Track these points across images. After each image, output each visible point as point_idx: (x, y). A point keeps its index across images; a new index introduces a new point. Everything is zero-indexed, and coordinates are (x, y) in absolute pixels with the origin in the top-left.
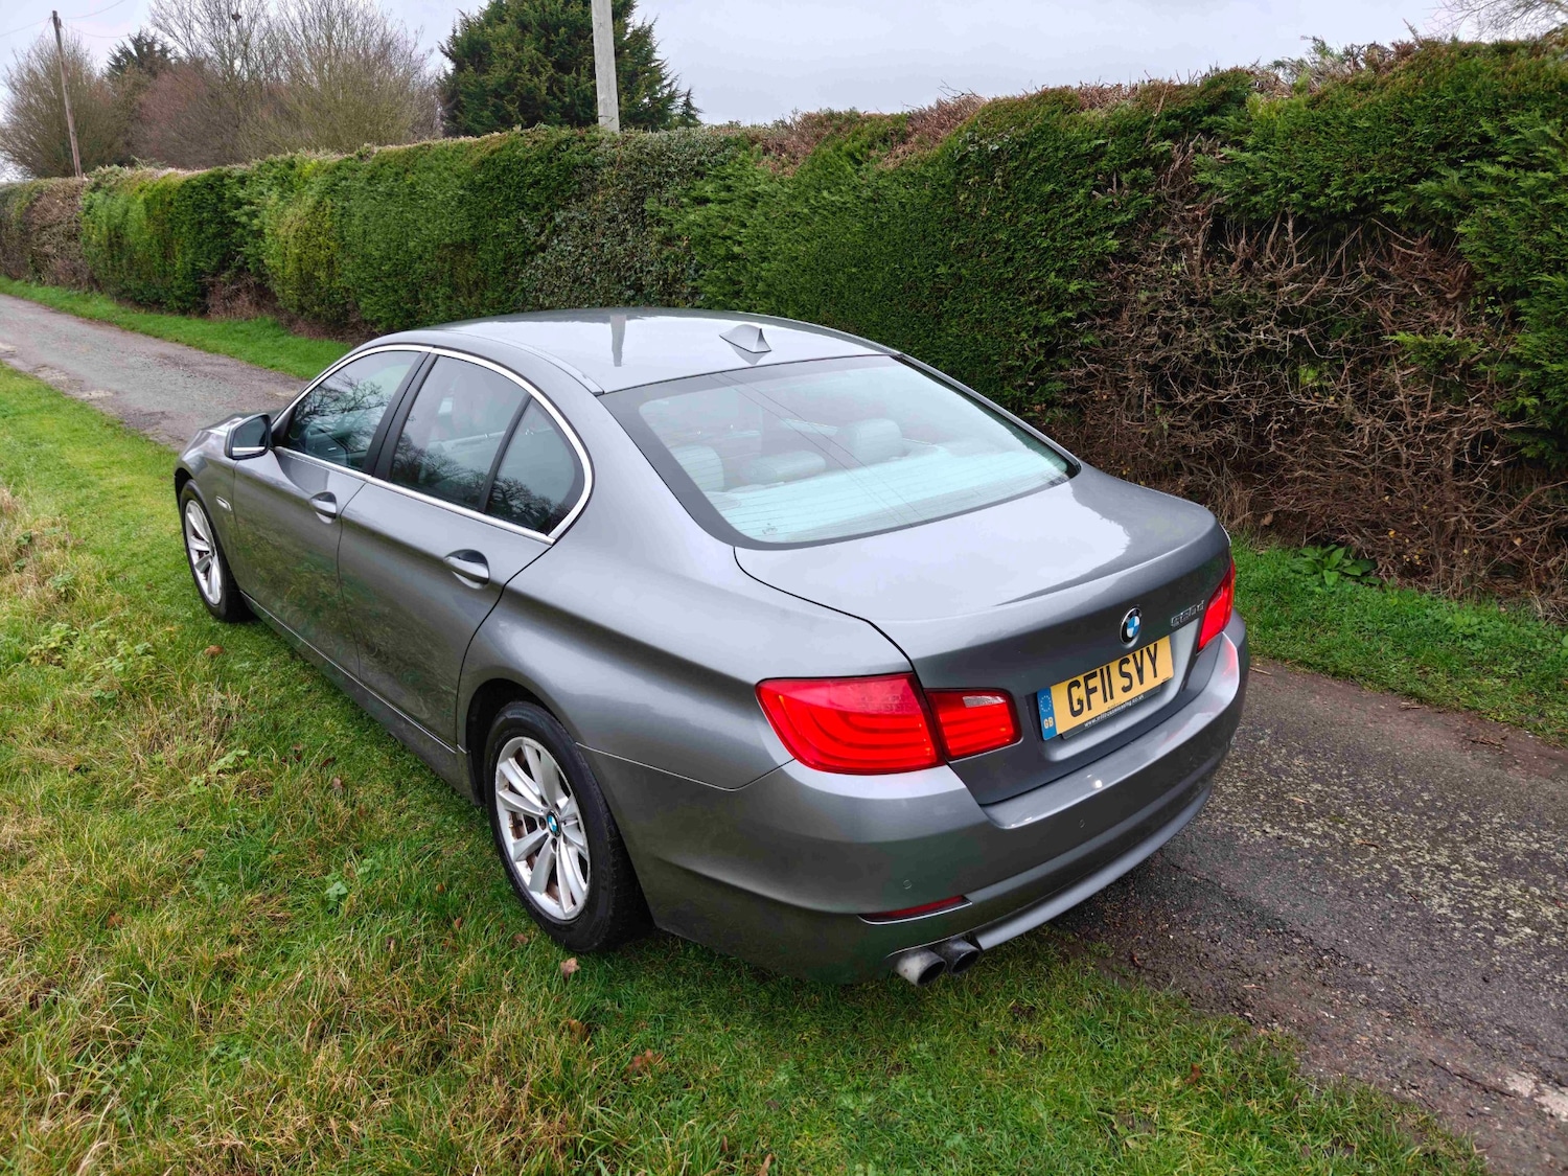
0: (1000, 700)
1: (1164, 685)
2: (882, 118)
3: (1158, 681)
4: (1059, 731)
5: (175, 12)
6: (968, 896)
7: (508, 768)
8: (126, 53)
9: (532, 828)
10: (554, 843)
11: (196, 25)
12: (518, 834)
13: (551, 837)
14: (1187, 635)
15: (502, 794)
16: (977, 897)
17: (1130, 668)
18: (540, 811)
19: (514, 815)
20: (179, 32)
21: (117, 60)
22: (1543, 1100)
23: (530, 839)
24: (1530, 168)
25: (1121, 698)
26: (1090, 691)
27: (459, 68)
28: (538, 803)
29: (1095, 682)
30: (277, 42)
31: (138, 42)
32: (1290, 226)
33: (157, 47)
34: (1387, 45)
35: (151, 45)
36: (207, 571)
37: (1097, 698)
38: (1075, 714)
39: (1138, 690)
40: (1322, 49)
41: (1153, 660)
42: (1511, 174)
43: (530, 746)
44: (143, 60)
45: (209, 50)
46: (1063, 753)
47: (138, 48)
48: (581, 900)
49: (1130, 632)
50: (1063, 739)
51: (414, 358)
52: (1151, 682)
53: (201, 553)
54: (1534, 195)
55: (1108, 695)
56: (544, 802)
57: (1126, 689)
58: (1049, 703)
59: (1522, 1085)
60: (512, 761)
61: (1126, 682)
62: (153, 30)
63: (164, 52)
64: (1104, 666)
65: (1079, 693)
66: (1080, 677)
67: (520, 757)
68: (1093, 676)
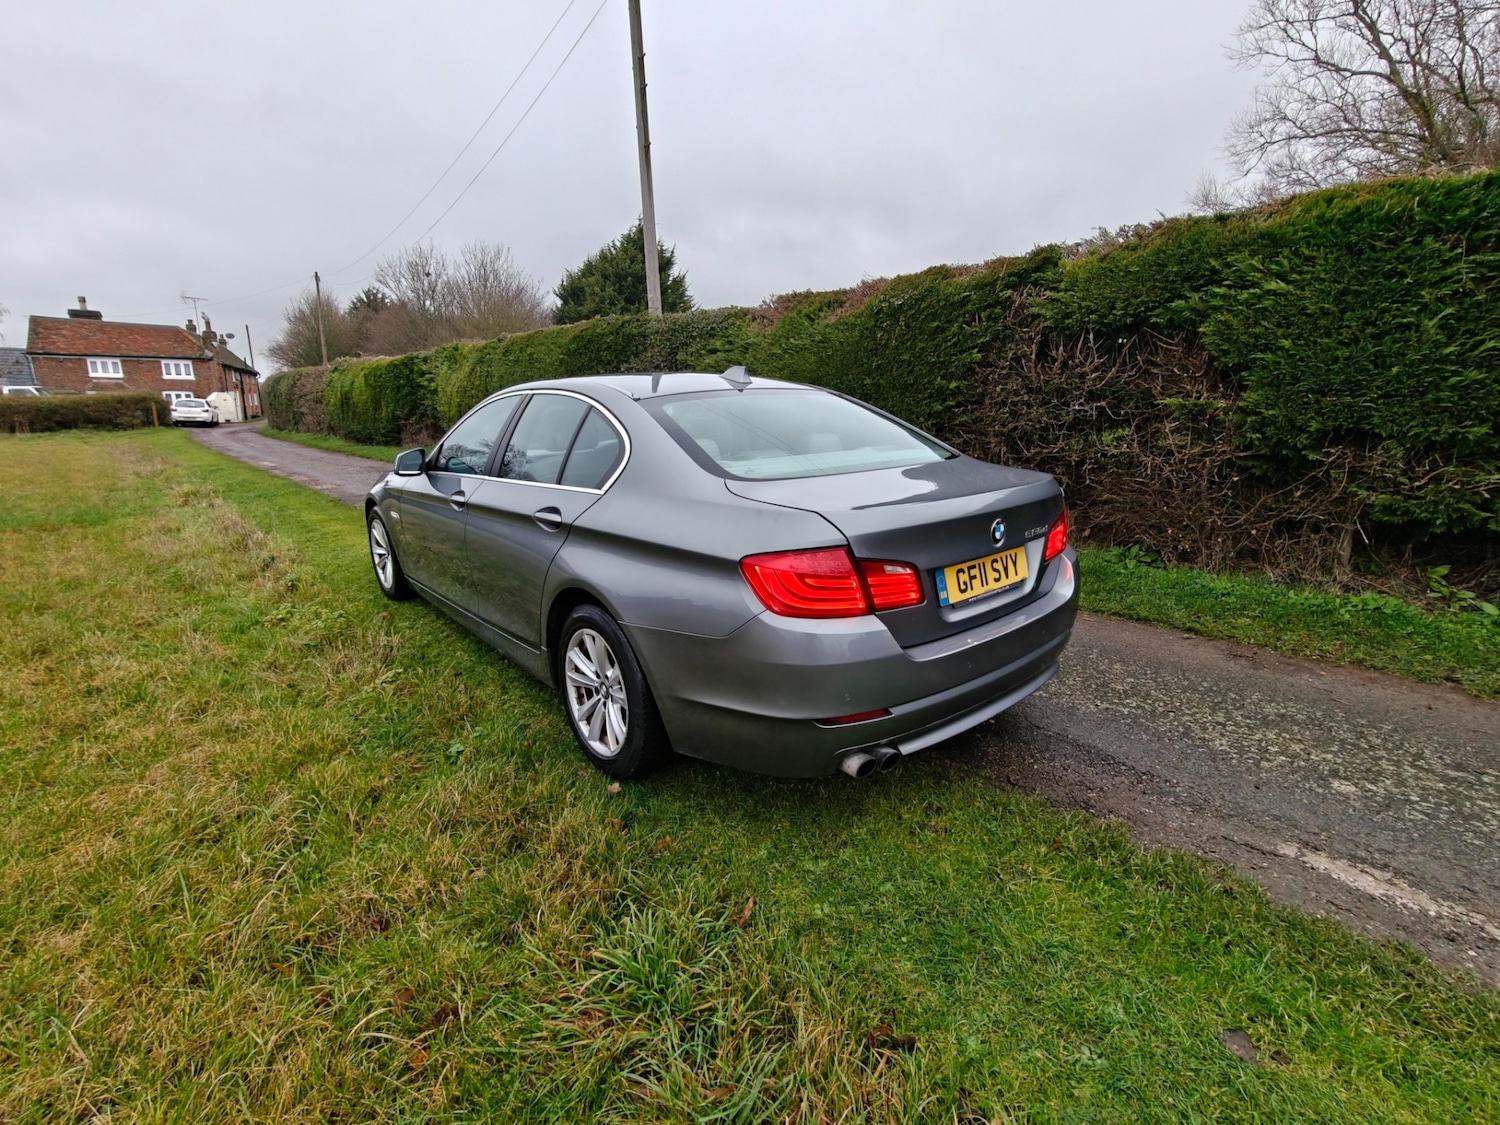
0: (909, 571)
1: (1023, 582)
2: (826, 293)
3: (1019, 578)
4: (951, 602)
5: (391, 274)
6: (891, 710)
7: (574, 655)
8: (360, 300)
9: (590, 696)
10: (605, 704)
11: (403, 280)
12: (580, 702)
13: (603, 700)
14: (1036, 548)
15: (570, 674)
16: (896, 711)
17: (998, 566)
18: (595, 681)
19: (578, 689)
20: (392, 285)
21: (354, 304)
22: (1305, 859)
23: (588, 704)
24: (1244, 287)
25: (993, 586)
26: (972, 578)
28: (594, 677)
29: (974, 572)
30: (452, 288)
31: (368, 293)
32: (1091, 336)
33: (380, 296)
34: (1147, 224)
35: (375, 295)
36: (384, 568)
37: (976, 583)
38: (963, 591)
39: (1005, 582)
40: (1104, 233)
41: (1015, 564)
42: (1233, 292)
43: (587, 634)
44: (371, 304)
45: (411, 295)
46: (955, 617)
47: (368, 297)
48: (622, 740)
49: (998, 535)
50: (954, 607)
51: (518, 398)
52: (1013, 579)
53: (381, 555)
54: (1247, 304)
55: (984, 582)
56: (598, 676)
57: (997, 580)
58: (944, 581)
59: (1290, 850)
60: (577, 649)
61: (997, 575)
62: (377, 285)
63: (383, 298)
64: (980, 561)
65: (964, 577)
66: (964, 566)
67: (582, 646)
68: (974, 567)
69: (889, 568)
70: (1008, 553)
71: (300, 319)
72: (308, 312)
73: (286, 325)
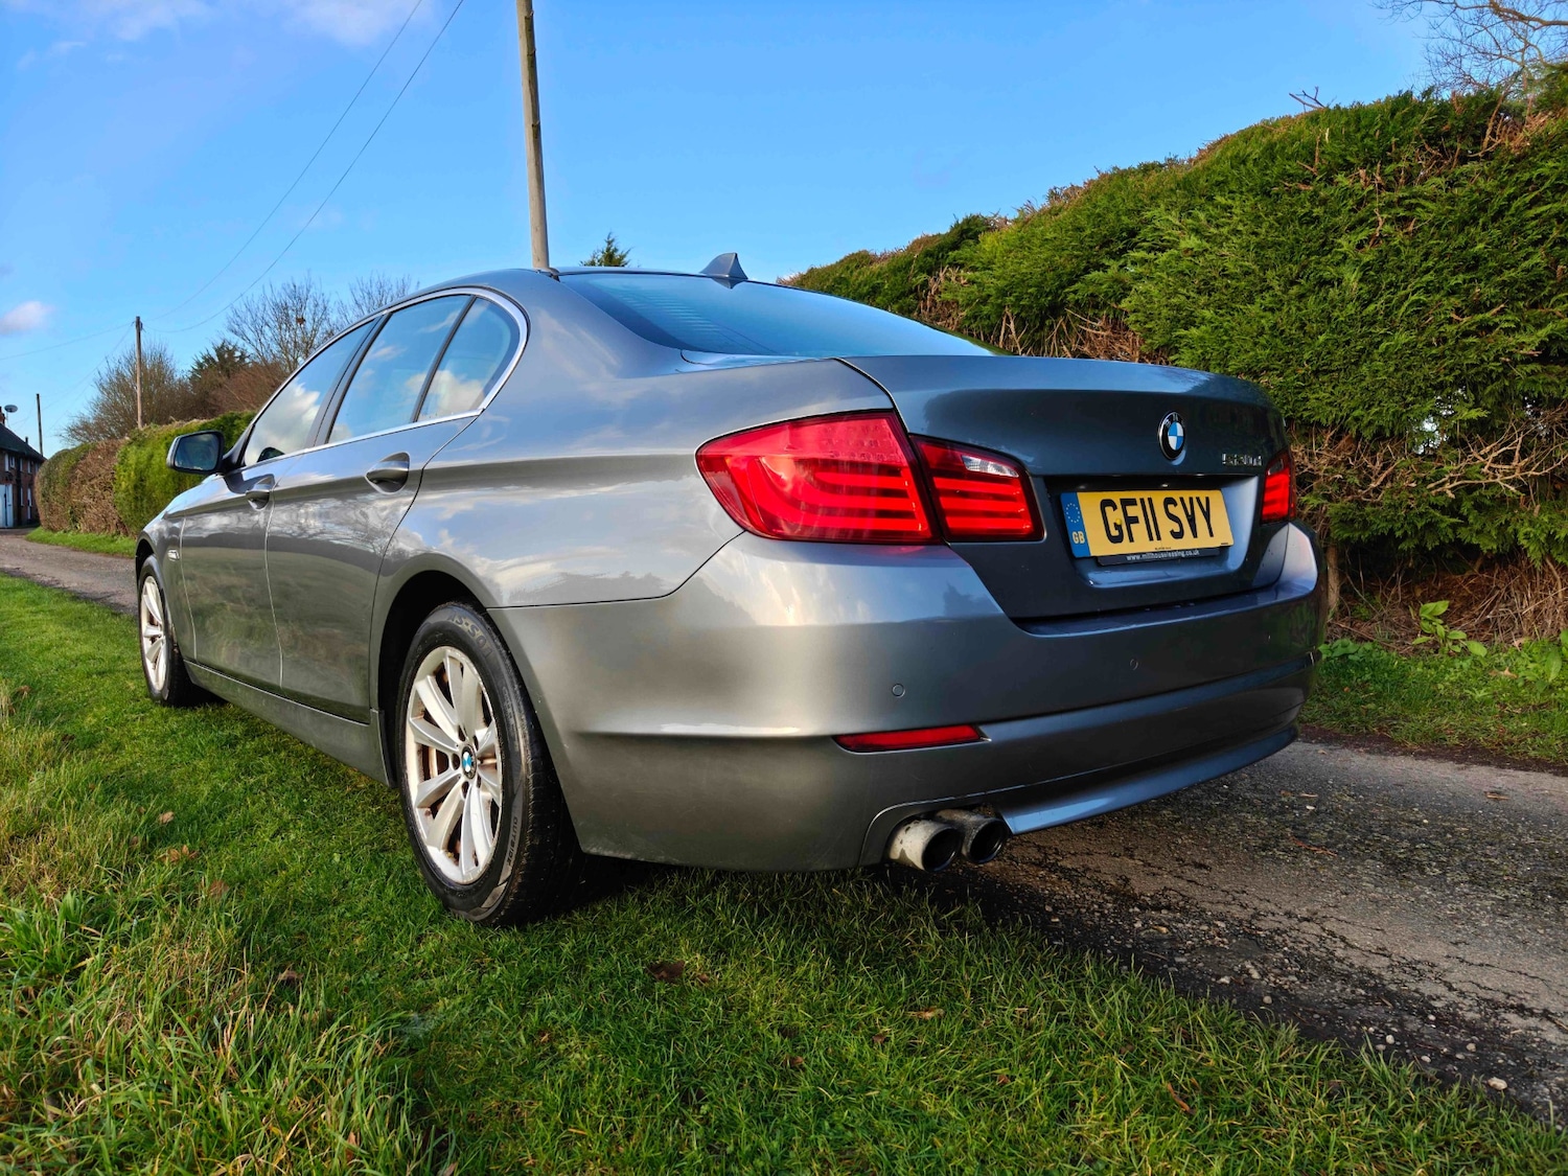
1: (1223, 551)
3: (1215, 543)
4: (1094, 552)
5: (250, 320)
6: (984, 729)
7: (425, 690)
8: (208, 359)
9: (443, 767)
10: (466, 786)
11: (266, 329)
12: (426, 775)
13: (463, 779)
14: (1245, 498)
15: (413, 723)
17: (1178, 511)
18: (455, 744)
19: (424, 751)
20: (250, 335)
21: (200, 365)
23: (437, 780)
25: (1168, 543)
26: (1130, 520)
28: (454, 736)
29: (1135, 511)
31: (220, 350)
33: (238, 354)
35: (231, 353)
36: (155, 661)
37: (1139, 530)
38: (1113, 539)
41: (1207, 515)
43: (450, 656)
44: (223, 366)
46: (1100, 579)
47: (220, 355)
49: (1173, 442)
50: (1101, 563)
51: (367, 327)
52: (1204, 541)
53: (152, 639)
55: (1154, 533)
56: (462, 737)
57: (1176, 535)
58: (1077, 512)
60: (430, 679)
61: (1175, 527)
62: (235, 340)
63: (242, 357)
64: (1145, 495)
65: (1116, 516)
66: (1116, 496)
67: (439, 674)
68: (1132, 502)
69: (975, 464)
70: (1194, 494)
71: (118, 386)
72: (127, 373)
73: (93, 394)
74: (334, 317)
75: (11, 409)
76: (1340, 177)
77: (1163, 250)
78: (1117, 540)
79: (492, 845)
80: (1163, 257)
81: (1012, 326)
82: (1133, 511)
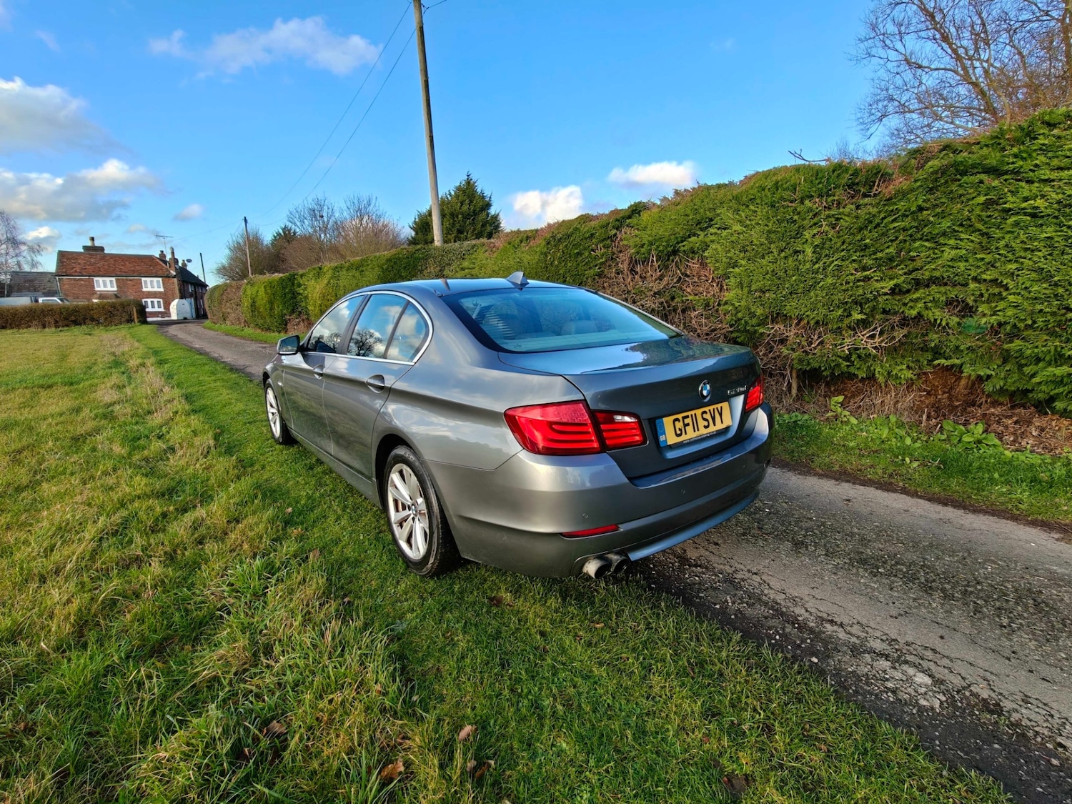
1: (727, 429)
3: (724, 426)
4: (669, 443)
5: (298, 216)
6: (620, 526)
7: (395, 479)
8: (279, 234)
10: (413, 519)
11: (305, 220)
12: (397, 511)
14: (739, 401)
15: (391, 490)
16: (623, 528)
17: (708, 416)
19: (396, 502)
20: (299, 224)
21: (275, 237)
23: (403, 515)
25: (703, 431)
26: (686, 425)
27: (417, 234)
28: (408, 498)
30: (339, 227)
31: (284, 229)
33: (292, 231)
35: (289, 230)
37: (690, 429)
39: (712, 429)
41: (721, 414)
44: (286, 237)
45: (310, 230)
46: (671, 455)
47: (284, 233)
48: (424, 548)
49: (705, 393)
50: (671, 447)
51: (362, 298)
52: (719, 426)
55: (696, 428)
56: (411, 499)
57: (706, 427)
58: (663, 427)
61: (706, 424)
62: (290, 225)
63: (295, 233)
64: (693, 412)
65: (679, 425)
66: (680, 416)
68: (687, 417)
69: (619, 418)
70: (715, 406)
71: (237, 249)
72: (241, 241)
73: (227, 252)
74: (337, 215)
75: (189, 261)
76: (807, 202)
77: (725, 229)
78: (679, 435)
79: (426, 547)
80: (725, 233)
81: (655, 259)
82: (687, 421)
